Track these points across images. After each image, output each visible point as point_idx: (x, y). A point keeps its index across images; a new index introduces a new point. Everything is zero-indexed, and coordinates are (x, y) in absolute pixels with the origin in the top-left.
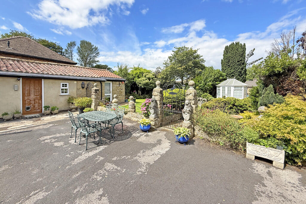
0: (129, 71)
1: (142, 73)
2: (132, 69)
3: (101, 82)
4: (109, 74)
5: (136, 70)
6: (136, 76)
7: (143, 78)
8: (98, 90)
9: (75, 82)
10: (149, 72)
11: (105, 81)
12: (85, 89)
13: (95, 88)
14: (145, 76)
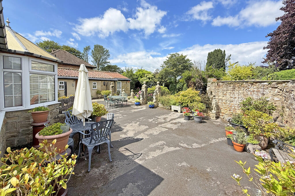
0: (134, 73)
1: (144, 74)
2: (136, 71)
3: (115, 81)
4: (119, 76)
5: (139, 71)
6: (140, 76)
7: (144, 78)
8: (113, 86)
9: (100, 82)
10: (149, 73)
11: (117, 81)
12: (105, 86)
13: (112, 85)
14: (146, 77)
